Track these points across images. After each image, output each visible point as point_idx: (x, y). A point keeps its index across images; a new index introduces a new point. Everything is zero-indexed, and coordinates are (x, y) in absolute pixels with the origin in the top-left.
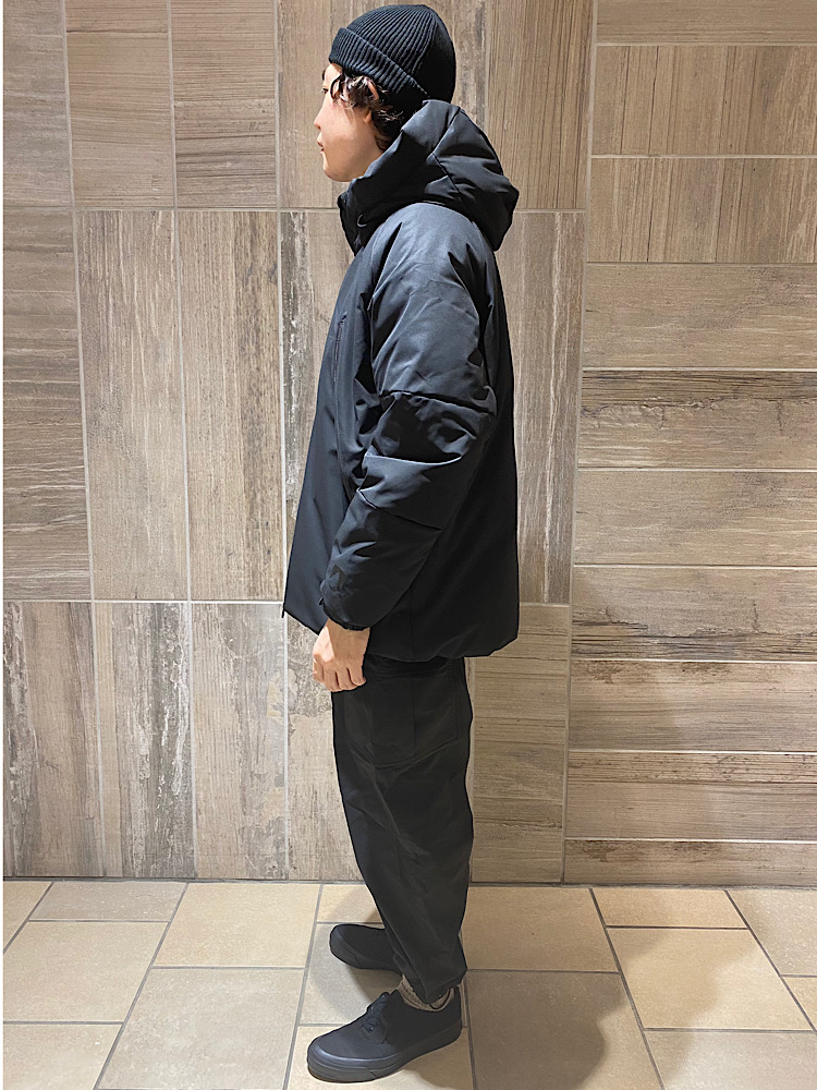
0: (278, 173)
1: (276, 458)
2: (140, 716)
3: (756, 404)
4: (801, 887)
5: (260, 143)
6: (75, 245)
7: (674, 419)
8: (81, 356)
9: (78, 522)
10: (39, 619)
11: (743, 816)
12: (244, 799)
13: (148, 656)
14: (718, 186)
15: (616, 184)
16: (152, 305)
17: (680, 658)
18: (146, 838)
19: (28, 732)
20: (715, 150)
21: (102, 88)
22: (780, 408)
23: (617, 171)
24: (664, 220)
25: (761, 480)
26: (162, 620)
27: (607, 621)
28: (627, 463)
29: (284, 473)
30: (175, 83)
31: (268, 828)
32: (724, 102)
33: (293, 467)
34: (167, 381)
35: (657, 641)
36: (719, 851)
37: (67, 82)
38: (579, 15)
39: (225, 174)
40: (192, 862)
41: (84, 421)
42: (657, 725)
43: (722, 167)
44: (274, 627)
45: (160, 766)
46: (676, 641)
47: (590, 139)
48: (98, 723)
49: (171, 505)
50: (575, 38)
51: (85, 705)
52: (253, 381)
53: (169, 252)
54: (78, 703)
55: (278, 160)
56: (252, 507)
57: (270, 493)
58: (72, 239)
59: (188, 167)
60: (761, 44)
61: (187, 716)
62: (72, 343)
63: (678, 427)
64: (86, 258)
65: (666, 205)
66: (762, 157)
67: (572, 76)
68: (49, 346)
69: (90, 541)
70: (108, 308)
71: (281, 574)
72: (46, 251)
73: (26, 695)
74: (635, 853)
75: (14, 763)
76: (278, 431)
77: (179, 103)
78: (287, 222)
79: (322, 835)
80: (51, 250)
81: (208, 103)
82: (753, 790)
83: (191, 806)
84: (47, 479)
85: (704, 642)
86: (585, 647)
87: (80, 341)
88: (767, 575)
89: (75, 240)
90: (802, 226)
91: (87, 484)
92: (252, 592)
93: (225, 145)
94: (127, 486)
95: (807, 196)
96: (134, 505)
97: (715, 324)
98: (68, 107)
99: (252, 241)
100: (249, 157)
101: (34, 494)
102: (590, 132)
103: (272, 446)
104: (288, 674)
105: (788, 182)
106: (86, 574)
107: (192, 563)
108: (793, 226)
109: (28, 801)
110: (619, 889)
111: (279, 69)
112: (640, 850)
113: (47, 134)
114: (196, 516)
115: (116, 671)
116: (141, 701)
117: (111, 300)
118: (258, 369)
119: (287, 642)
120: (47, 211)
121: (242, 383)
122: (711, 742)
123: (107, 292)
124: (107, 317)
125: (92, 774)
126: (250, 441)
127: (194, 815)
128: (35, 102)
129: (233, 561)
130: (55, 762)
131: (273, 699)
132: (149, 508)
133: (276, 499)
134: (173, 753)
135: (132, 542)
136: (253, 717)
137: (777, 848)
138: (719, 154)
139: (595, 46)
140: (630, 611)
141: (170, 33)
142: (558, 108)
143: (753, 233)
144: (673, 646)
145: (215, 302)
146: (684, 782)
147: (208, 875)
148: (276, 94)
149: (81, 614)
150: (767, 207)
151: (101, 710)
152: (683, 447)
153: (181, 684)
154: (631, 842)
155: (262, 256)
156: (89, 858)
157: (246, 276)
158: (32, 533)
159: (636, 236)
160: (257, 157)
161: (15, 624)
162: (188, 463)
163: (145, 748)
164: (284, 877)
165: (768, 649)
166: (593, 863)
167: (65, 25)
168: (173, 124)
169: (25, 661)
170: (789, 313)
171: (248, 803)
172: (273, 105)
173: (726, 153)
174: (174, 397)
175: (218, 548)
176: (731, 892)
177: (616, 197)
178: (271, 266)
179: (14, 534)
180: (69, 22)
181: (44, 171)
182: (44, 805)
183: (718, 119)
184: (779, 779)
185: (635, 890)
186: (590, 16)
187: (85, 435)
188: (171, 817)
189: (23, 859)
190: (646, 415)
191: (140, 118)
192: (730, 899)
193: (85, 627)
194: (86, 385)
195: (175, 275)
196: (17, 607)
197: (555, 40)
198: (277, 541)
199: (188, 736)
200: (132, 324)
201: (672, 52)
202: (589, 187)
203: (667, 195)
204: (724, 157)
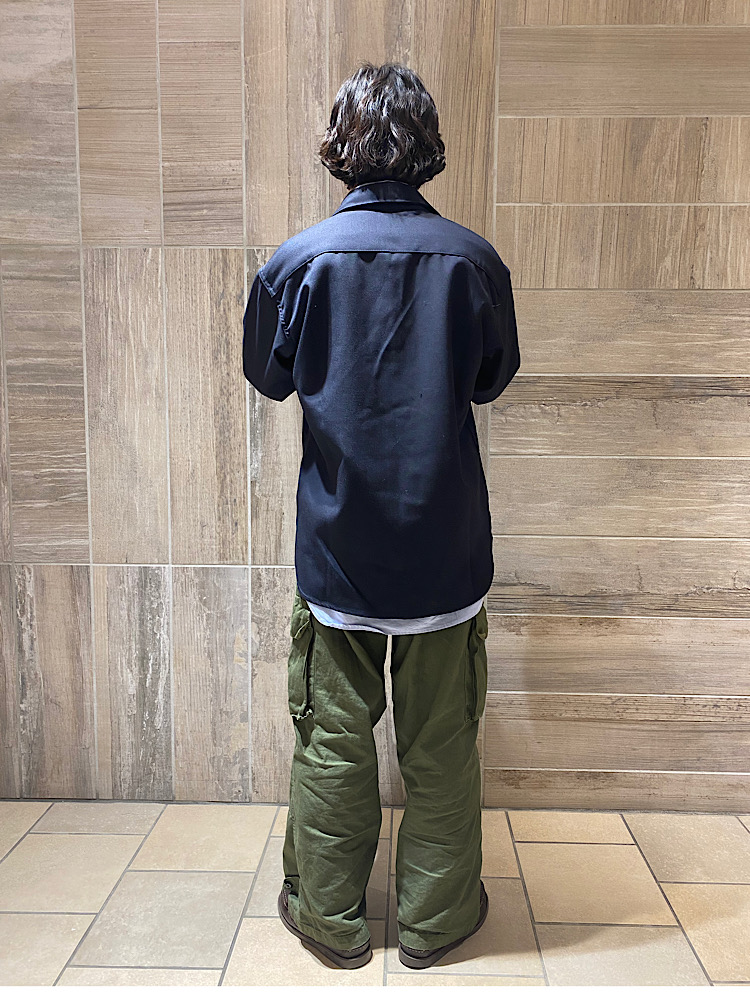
0: (244, 218)
1: (242, 446)
2: (129, 662)
3: (636, 403)
4: (685, 812)
5: (230, 195)
6: (82, 275)
7: (567, 415)
8: (85, 363)
9: (80, 499)
10: (47, 579)
11: (634, 749)
12: (214, 733)
13: (136, 611)
14: (600, 227)
15: (517, 227)
16: (143, 323)
17: (576, 614)
18: (133, 765)
19: (36, 674)
20: (596, 199)
21: (105, 153)
22: (655, 406)
23: (517, 217)
24: (556, 254)
25: (641, 465)
26: (147, 580)
27: (516, 582)
28: (530, 451)
29: (249, 459)
30: (163, 148)
31: (235, 757)
32: (602, 161)
33: (256, 454)
34: (154, 383)
35: (558, 599)
36: (615, 780)
37: (77, 147)
38: (484, 94)
39: (202, 219)
40: (170, 786)
41: (86, 416)
42: (560, 671)
43: (601, 212)
44: (239, 586)
45: (144, 704)
46: (574, 600)
47: (495, 190)
48: (94, 667)
49: (157, 485)
50: (481, 112)
51: (83, 652)
52: (224, 384)
53: (157, 281)
54: (78, 650)
55: (245, 208)
56: (222, 486)
57: (237, 475)
58: (79, 270)
59: (173, 213)
60: (631, 116)
61: (167, 662)
62: (79, 353)
63: (571, 422)
64: (90, 286)
65: (557, 242)
66: (634, 204)
67: (480, 143)
68: (59, 356)
69: (90, 514)
70: (107, 328)
71: (246, 542)
72: (58, 280)
73: (36, 643)
74: (544, 781)
75: (24, 701)
76: (244, 424)
77: (166, 164)
78: (252, 255)
79: (280, 765)
80: (62, 279)
81: (190, 163)
82: (642, 727)
83: (170, 738)
84: (56, 464)
85: (598, 600)
86: (498, 604)
87: (84, 352)
88: (648, 544)
89: (82, 272)
90: (668, 260)
91: (88, 467)
92: (222, 557)
93: (202, 196)
94: (120, 470)
95: (671, 235)
96: (126, 485)
97: (599, 338)
98: (78, 168)
99: (223, 272)
100: (221, 206)
101: (45, 476)
102: (495, 185)
103: (240, 436)
104: (252, 627)
105: (656, 224)
106: (86, 542)
107: (173, 534)
108: (661, 259)
109: (35, 733)
110: (531, 812)
111: (245, 137)
112: (548, 779)
113: (61, 188)
114: (176, 494)
115: (109, 623)
116: (130, 648)
117: (110, 319)
118: (228, 374)
119: (251, 599)
120: (60, 249)
121: (215, 385)
122: (606, 686)
123: (107, 312)
124: (106, 332)
125: (89, 711)
126: (221, 433)
127: (173, 746)
128: (52, 163)
129: (206, 531)
130: (58, 699)
131: (239, 648)
132: (138, 487)
133: (242, 480)
134: (155, 693)
135: (124, 515)
136: (222, 663)
137: (665, 778)
138: (599, 202)
139: (498, 117)
140: (535, 573)
141: (159, 109)
142: (469, 167)
143: (629, 265)
144: (571, 603)
145: (194, 321)
146: (584, 720)
147: (184, 798)
148: (244, 156)
149: (81, 575)
150: (639, 244)
151: (97, 656)
152: (576, 438)
153: (163, 635)
154: (539, 772)
155: (232, 284)
156: (85, 782)
157: (218, 299)
158: (42, 508)
159: (534, 268)
160: (228, 206)
161: (27, 583)
162: (170, 450)
163: (132, 689)
164: (248, 800)
165: (651, 607)
166: (509, 790)
167: (76, 103)
168: (161, 180)
169: (34, 614)
170: (659, 329)
171: (218, 736)
172: (240, 165)
173: (604, 202)
174: (159, 397)
175: (194, 521)
176: (625, 815)
177: (516, 237)
178: (239, 292)
179: (29, 508)
180: (80, 101)
181: (59, 217)
182: (48, 737)
183: (598, 176)
184: (664, 717)
185: (544, 813)
186: (493, 96)
187: (87, 427)
188: (153, 747)
189: (29, 783)
190: (544, 412)
191: (134, 175)
192: (624, 821)
193: (84, 587)
194: (89, 387)
195: (162, 299)
196: (29, 569)
197: (466, 115)
198: (243, 515)
199: (168, 678)
200: (127, 339)
201: (559, 123)
202: (495, 229)
203: (558, 235)
204: (603, 205)
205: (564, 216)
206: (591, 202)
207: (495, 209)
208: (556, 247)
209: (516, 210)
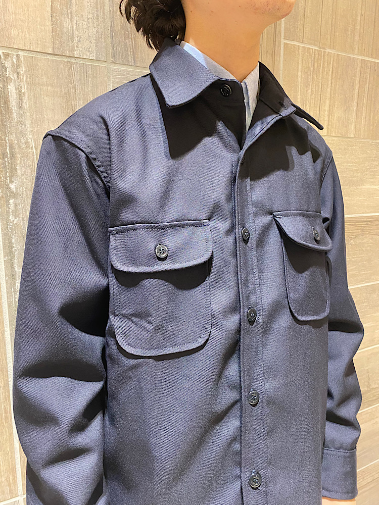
14: (358, 79)
20: (356, 51)
23: (301, 57)
24: (328, 102)
25: (373, 289)
32: (362, 15)
43: (360, 65)
47: (283, 26)
65: (329, 90)
138: (358, 54)
143: (374, 117)
165: (374, 398)
173: (361, 55)
177: (300, 79)
202: (281, 69)
203: (330, 82)
204: (361, 58)
205: (335, 65)
206: (353, 54)
207: (282, 46)
208: (328, 96)
209: (300, 51)
